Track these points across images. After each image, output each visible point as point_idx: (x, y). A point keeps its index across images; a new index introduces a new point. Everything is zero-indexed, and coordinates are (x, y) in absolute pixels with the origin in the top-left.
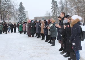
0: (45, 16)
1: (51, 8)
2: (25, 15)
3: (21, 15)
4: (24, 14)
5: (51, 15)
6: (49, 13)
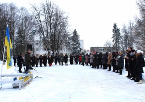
1: (113, 37)
3: (75, 45)
4: (78, 43)
5: (112, 46)
6: (109, 43)
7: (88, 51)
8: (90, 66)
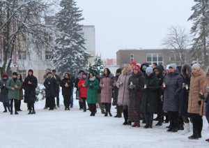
0: (165, 47)
1: (191, 18)
2: (82, 42)
3: (68, 41)
4: (76, 37)
5: (189, 45)
6: (180, 36)
7: (110, 61)
8: (119, 115)
